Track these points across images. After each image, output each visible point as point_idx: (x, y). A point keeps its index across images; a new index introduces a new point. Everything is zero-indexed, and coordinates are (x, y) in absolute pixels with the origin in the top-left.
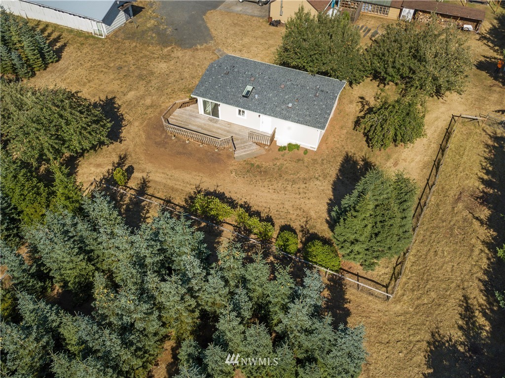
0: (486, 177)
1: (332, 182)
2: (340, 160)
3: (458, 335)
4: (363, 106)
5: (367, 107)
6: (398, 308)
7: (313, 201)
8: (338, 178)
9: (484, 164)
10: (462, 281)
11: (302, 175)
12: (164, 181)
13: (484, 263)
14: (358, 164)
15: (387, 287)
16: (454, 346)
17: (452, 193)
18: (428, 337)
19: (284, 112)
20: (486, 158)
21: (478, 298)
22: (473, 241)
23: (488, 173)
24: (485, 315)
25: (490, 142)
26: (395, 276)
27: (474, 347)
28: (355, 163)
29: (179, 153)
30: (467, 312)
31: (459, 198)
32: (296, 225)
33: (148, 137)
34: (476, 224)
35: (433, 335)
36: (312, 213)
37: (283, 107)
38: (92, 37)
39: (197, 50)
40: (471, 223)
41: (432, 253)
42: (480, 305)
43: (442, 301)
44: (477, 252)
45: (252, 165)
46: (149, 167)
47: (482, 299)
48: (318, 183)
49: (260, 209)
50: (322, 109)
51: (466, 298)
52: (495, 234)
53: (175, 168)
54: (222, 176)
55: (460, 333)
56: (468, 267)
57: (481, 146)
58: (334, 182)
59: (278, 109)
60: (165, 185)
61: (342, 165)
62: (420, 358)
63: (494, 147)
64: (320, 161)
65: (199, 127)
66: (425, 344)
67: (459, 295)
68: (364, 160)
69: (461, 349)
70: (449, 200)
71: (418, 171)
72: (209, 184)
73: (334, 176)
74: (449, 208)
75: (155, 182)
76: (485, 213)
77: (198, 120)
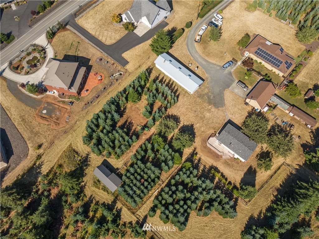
0: (282, 184)
1: (244, 173)
2: (248, 167)
3: (256, 216)
4: (261, 150)
5: (262, 151)
6: (247, 207)
7: (238, 177)
8: (246, 172)
9: (283, 180)
10: (263, 207)
11: (238, 168)
12: (204, 160)
13: (269, 205)
14: (253, 169)
15: (247, 203)
16: (255, 218)
17: (271, 186)
18: (251, 215)
19: (238, 153)
20: (285, 178)
21: (264, 211)
22: (269, 199)
23: (283, 183)
24: (263, 214)
25: (289, 174)
26: (249, 201)
27: (258, 219)
28: (252, 169)
29: (209, 152)
30: (260, 213)
31: (272, 188)
32: (232, 182)
33: (202, 144)
34: (272, 196)
35: (252, 215)
36: (237, 180)
37: (238, 151)
38: (187, 92)
39: (219, 110)
40: (271, 195)
41: (259, 199)
42: (264, 212)
43: (256, 209)
44: (269, 201)
45: (226, 161)
46: (201, 154)
47: (265, 212)
48: (241, 172)
49: (225, 175)
50: (248, 155)
51: (262, 210)
52: (275, 199)
53: (208, 156)
54: (218, 162)
55: (257, 216)
56: (265, 204)
57: (286, 175)
58: (245, 173)
59: (237, 151)
60: (205, 161)
61: (249, 168)
62: (247, 218)
63: (289, 175)
64: (243, 165)
65: (216, 146)
66: (249, 216)
67: (260, 209)
68: (255, 168)
69: (256, 219)
70: (269, 187)
71: (266, 177)
72: (215, 164)
73: (245, 171)
74: (268, 189)
75: (202, 159)
76: (275, 193)
77: (215, 143)
